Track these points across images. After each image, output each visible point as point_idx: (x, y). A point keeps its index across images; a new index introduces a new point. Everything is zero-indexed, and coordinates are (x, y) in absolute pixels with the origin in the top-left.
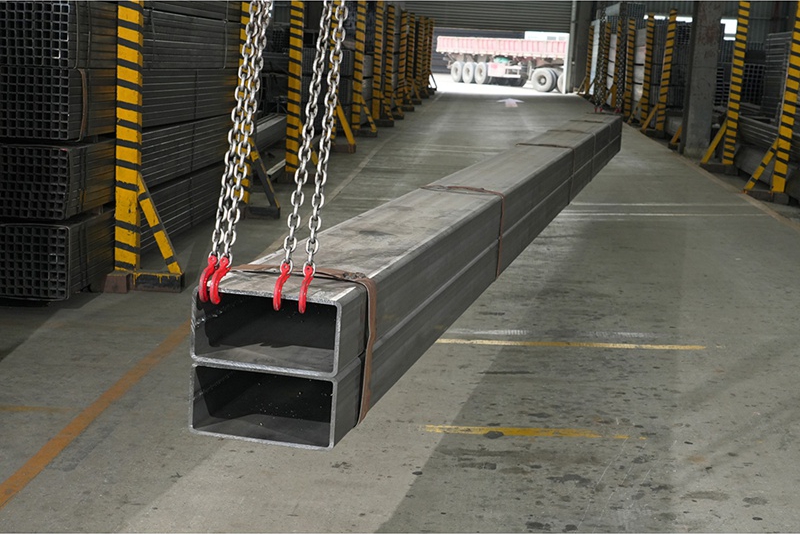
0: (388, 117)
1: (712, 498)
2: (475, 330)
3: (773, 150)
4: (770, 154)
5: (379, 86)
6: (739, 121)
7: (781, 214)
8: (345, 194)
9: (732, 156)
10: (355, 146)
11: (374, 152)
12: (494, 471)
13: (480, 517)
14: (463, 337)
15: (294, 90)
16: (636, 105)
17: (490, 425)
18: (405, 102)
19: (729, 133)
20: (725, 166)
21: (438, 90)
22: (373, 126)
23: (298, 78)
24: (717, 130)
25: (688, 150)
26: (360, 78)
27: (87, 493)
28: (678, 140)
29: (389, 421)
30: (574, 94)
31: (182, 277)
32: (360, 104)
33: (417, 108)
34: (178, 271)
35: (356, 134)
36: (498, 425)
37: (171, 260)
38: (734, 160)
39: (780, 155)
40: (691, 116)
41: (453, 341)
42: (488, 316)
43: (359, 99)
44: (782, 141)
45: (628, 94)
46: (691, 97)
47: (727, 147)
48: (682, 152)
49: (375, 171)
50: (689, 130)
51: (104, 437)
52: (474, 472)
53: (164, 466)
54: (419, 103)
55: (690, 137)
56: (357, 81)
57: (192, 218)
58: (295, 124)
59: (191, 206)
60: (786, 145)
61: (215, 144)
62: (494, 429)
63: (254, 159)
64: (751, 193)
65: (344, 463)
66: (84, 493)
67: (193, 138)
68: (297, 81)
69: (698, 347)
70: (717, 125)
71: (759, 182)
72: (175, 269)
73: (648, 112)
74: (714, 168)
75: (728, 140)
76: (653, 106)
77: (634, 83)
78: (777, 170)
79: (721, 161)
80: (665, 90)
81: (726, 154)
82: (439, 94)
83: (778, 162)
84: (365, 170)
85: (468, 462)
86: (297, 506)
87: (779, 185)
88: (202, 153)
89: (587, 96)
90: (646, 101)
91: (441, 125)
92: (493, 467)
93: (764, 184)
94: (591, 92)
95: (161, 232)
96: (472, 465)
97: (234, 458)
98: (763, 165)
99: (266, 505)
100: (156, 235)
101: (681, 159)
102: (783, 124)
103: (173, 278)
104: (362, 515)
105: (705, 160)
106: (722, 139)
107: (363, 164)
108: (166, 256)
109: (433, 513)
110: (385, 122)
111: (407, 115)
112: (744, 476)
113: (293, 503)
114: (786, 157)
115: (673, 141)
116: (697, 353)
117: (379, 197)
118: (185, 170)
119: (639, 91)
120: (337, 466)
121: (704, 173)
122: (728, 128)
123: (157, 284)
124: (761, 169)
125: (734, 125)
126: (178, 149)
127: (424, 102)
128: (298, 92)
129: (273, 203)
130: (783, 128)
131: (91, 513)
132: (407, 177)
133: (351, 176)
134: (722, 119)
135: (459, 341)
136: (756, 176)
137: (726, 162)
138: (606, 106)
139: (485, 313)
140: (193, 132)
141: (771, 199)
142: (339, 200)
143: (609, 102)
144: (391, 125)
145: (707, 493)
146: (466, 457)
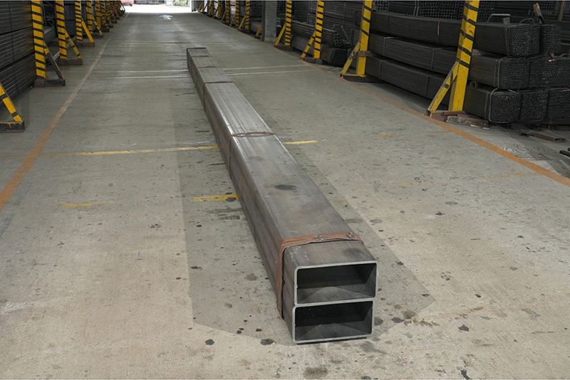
0: (106, 27)
1: (354, 222)
2: (198, 141)
3: (313, 37)
4: (312, 39)
5: (99, 10)
6: (292, 23)
7: (323, 69)
8: (96, 70)
9: (289, 41)
10: (94, 43)
11: (105, 46)
12: (240, 220)
13: (243, 247)
14: (193, 146)
15: (60, 13)
16: (232, 17)
17: (227, 194)
18: (112, 18)
19: (287, 29)
20: (286, 46)
21: (126, 11)
22: (100, 32)
23: (62, 6)
24: (281, 29)
25: (266, 39)
26: (90, 6)
27: (9, 261)
28: (260, 34)
29: (172, 197)
30: (197, 11)
31: (23, 123)
32: (92, 20)
33: (118, 21)
34: (20, 120)
35: (94, 36)
36: (231, 193)
37: (15, 114)
38: (290, 43)
39: (317, 39)
40: (266, 21)
41: (188, 148)
42: (201, 133)
43: (91, 17)
44: (317, 32)
45: (227, 11)
46: (266, 11)
47: (287, 36)
48: (263, 40)
49: (109, 56)
50: (266, 28)
51: (8, 225)
52: (229, 222)
53: (51, 238)
54: (118, 19)
55: (267, 32)
56: (88, 7)
57: (17, 88)
58: (63, 32)
59: (16, 81)
60: (319, 35)
61: (24, 45)
62: (230, 196)
63: (46, 53)
64: (304, 59)
65: (156, 225)
66: (8, 261)
67: (12, 42)
68: (61, 7)
69: (314, 142)
70: (280, 26)
71: (308, 54)
72: (18, 119)
73: (240, 20)
74: (281, 47)
75: (287, 33)
76: (243, 17)
77: (230, 5)
78: (316, 47)
79: (284, 44)
80: (248, 8)
81: (287, 40)
82: (127, 13)
83: (316, 43)
84: (103, 56)
85: (224, 217)
86: (139, 254)
87: (317, 55)
88: (18, 51)
89: (204, 13)
90: (238, 14)
91: (134, 30)
92: (238, 218)
93: (310, 55)
94: (206, 11)
95: (6, 98)
96: (227, 218)
97: (92, 229)
98: (309, 45)
99: (121, 255)
100: (4, 100)
101: (263, 43)
102: (318, 24)
103: (17, 125)
104: (178, 254)
105: (276, 44)
106: (284, 33)
107: (101, 53)
108: (12, 112)
109: (216, 249)
110: (105, 29)
111: (115, 25)
112: (365, 208)
113: (136, 252)
114: (319, 40)
115: (257, 34)
116: (314, 144)
117: (116, 70)
118: (11, 61)
119: (233, 9)
120: (153, 227)
121: (278, 50)
122: (287, 27)
123: (9, 128)
124: (308, 47)
125: (289, 25)
126: (5, 49)
127: (121, 18)
128: (62, 14)
129: (60, 77)
130: (317, 26)
131: (16, 274)
132: (127, 59)
133: (97, 60)
134: (283, 23)
135: (192, 148)
136: (306, 51)
137: (286, 44)
138: (216, 18)
139: (199, 132)
140: (12, 39)
141: (314, 62)
142: (95, 74)
143: (217, 15)
144: (108, 31)
145: (351, 220)
146: (221, 213)
